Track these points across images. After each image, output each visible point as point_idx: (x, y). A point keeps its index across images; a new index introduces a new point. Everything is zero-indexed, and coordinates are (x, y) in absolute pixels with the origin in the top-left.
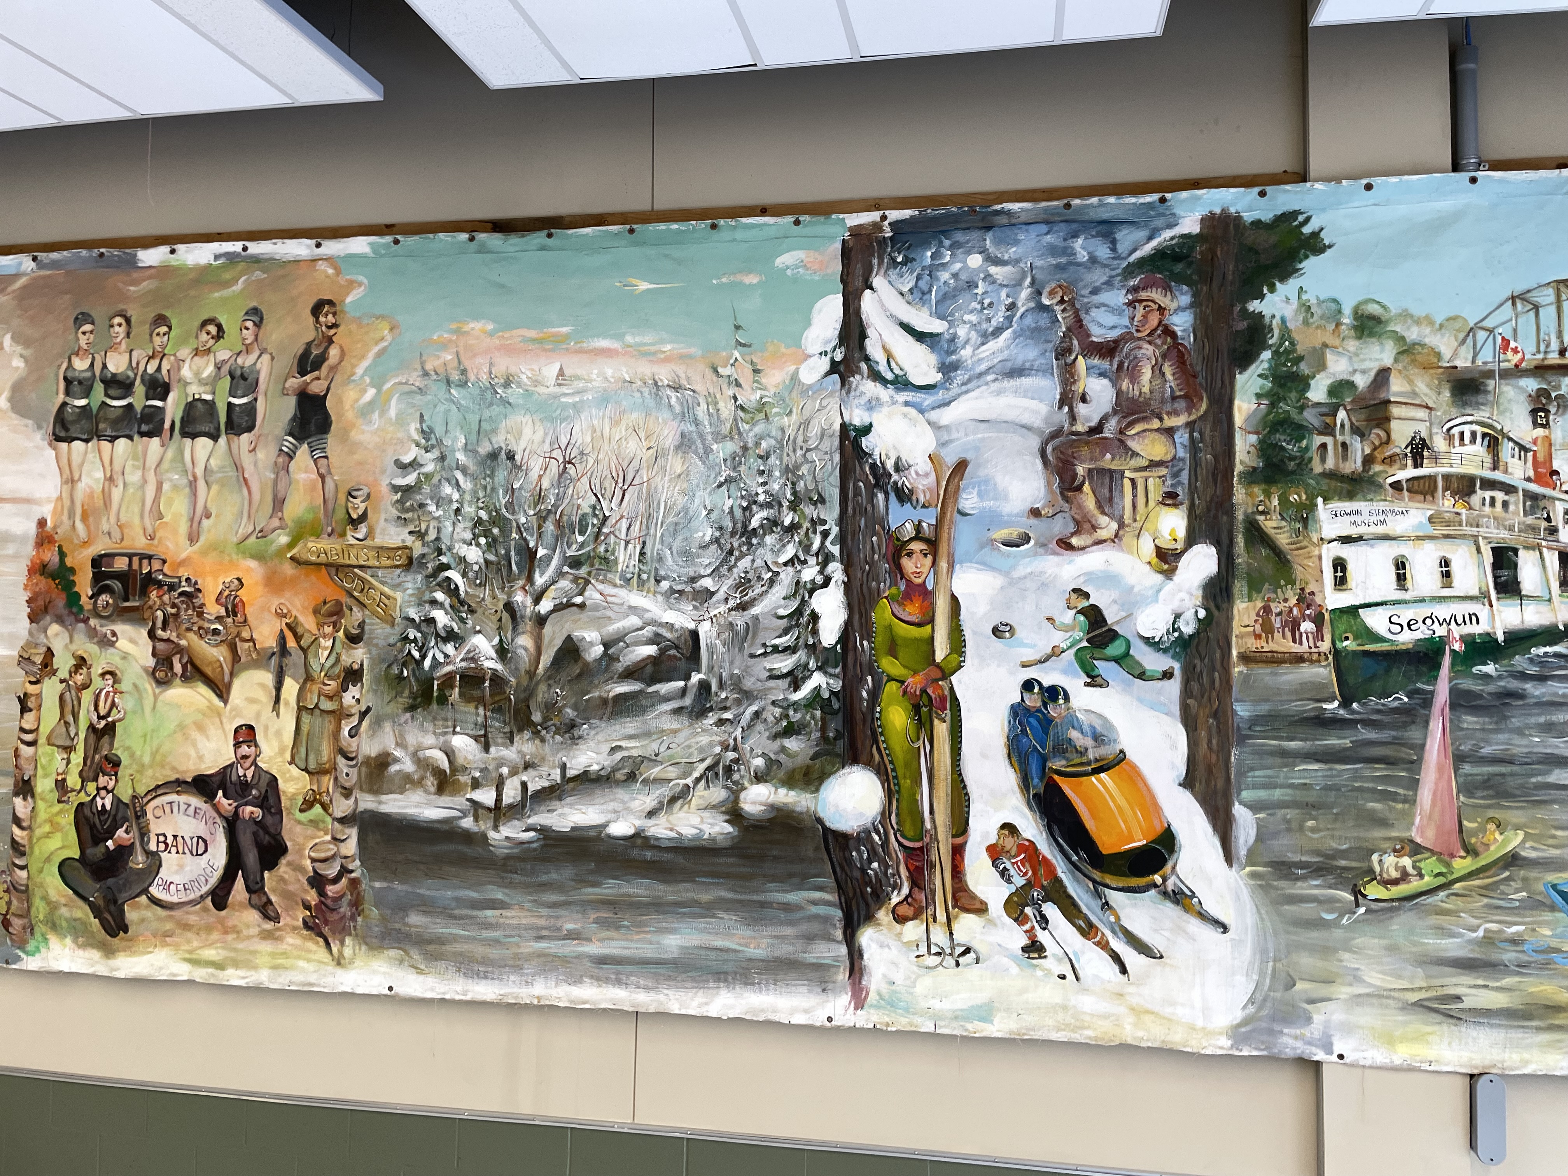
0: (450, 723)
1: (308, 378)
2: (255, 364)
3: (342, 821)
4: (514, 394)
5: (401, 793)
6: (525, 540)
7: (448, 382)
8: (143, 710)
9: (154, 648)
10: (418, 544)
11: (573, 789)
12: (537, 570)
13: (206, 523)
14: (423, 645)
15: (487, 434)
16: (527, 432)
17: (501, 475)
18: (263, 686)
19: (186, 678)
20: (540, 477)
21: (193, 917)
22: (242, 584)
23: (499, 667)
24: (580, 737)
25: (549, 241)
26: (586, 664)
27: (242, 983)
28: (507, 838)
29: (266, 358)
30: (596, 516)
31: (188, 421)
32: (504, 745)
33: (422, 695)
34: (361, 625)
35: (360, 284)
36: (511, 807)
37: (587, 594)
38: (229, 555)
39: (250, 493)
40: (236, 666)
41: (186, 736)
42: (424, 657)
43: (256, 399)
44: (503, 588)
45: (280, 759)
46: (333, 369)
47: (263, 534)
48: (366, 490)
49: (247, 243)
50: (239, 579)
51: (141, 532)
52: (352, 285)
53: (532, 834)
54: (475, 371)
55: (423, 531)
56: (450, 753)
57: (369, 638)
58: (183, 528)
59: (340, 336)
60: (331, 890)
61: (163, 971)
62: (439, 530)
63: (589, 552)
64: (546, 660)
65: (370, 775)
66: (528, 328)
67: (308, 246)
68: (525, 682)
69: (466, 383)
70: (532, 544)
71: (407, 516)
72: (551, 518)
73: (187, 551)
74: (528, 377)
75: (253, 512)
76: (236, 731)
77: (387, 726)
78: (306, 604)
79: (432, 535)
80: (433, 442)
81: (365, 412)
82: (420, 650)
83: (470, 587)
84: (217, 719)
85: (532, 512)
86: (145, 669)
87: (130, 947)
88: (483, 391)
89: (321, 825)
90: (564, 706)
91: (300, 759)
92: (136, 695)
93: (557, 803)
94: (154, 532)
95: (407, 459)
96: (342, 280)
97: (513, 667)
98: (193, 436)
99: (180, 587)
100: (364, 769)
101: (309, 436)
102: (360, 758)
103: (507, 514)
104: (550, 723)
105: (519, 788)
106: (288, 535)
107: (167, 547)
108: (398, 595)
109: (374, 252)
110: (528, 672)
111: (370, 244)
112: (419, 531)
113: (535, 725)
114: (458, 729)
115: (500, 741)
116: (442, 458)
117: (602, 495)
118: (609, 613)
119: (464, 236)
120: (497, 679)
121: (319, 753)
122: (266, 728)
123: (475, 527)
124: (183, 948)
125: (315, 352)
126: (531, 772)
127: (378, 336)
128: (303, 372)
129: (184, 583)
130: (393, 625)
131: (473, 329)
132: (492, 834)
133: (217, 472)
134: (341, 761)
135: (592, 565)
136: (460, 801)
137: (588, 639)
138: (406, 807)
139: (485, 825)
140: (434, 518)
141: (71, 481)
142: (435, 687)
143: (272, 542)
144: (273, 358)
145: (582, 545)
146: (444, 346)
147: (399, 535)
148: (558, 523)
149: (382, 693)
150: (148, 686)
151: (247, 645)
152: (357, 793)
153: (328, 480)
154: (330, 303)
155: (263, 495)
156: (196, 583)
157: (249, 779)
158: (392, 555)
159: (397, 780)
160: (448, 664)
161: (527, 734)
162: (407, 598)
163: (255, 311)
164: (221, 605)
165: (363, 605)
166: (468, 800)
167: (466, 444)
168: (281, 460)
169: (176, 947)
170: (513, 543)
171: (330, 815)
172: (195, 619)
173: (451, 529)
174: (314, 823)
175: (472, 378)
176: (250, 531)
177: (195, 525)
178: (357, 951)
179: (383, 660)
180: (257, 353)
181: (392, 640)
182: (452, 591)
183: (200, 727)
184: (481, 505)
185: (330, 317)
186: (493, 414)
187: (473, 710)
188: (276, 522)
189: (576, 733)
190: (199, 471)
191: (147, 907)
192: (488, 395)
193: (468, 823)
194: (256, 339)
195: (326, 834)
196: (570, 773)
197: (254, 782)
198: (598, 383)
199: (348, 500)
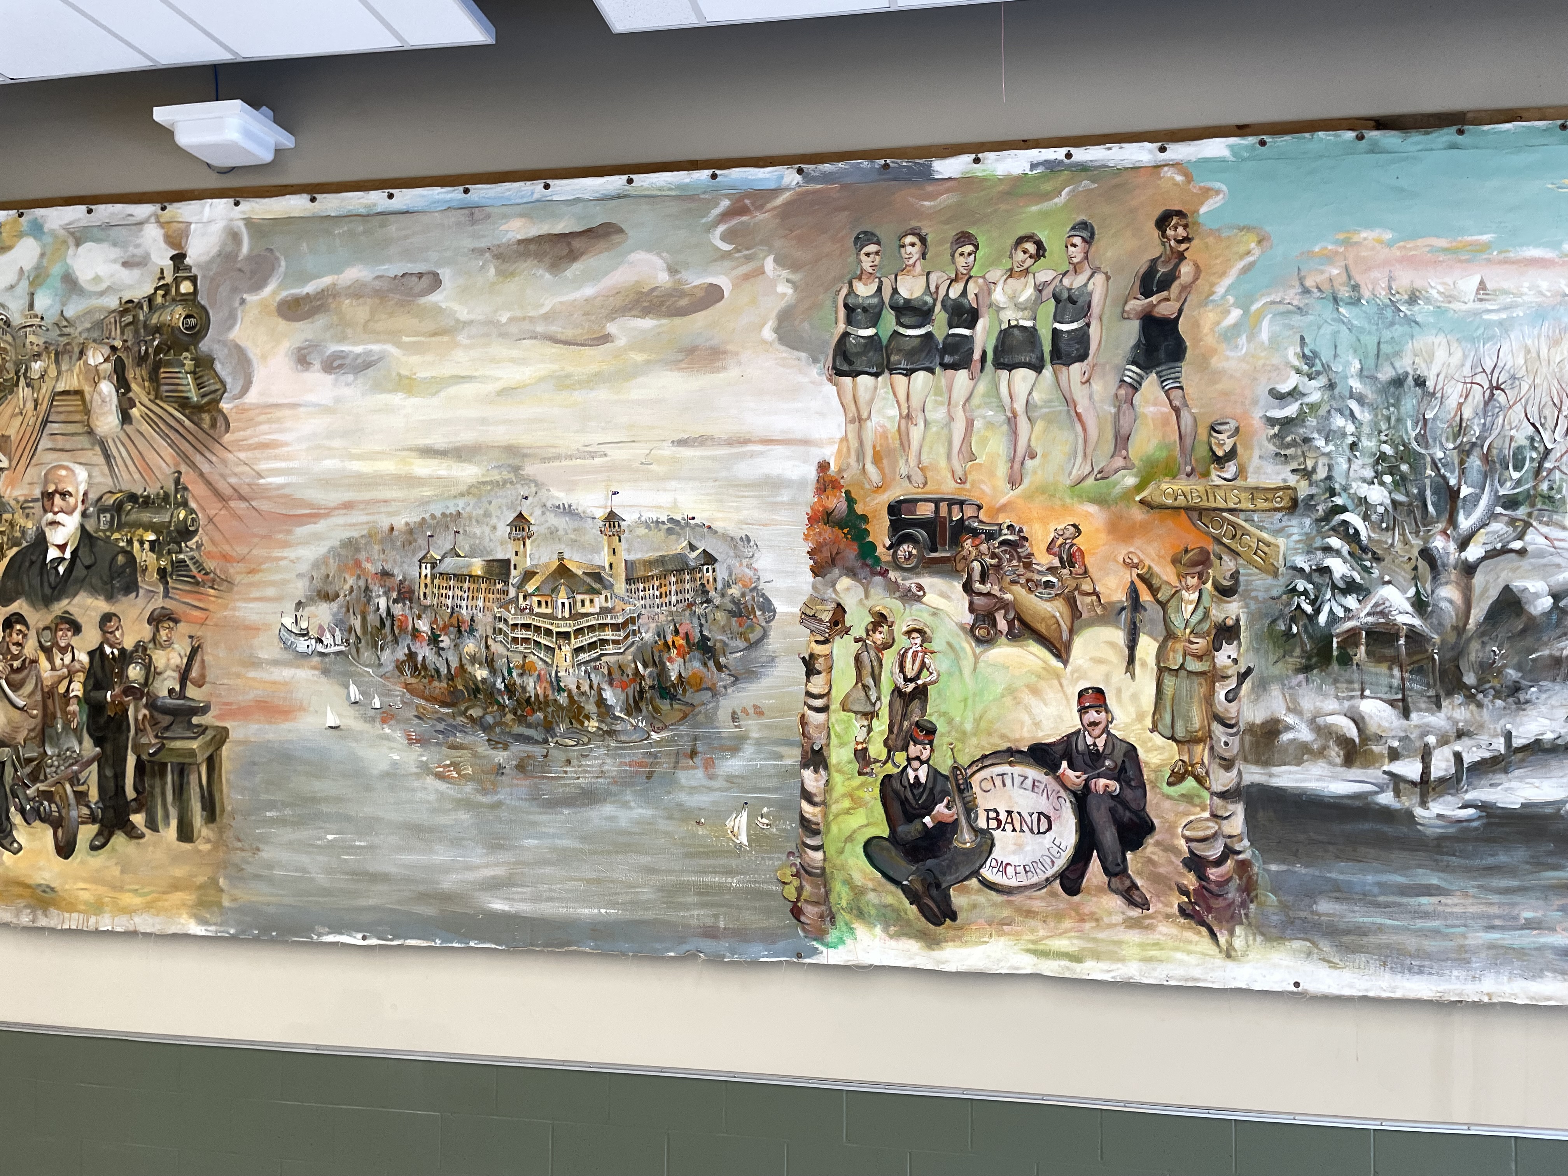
0: (1357, 686)
1: (1154, 299)
2: (1086, 285)
3: (1223, 795)
4: (1421, 311)
5: (1298, 765)
6: (1444, 477)
7: (1335, 300)
8: (961, 672)
9: (971, 603)
10: (1304, 484)
11: (1522, 761)
12: (1461, 512)
13: (1029, 463)
14: (1317, 598)
15: (1388, 357)
16: (1441, 355)
17: (1409, 402)
18: (1112, 645)
19: (1013, 636)
20: (1460, 405)
21: (1038, 902)
22: (1079, 532)
23: (1416, 622)
24: (1527, 702)
25: (1460, 139)
26: (1531, 618)
27: (1108, 977)
28: (1439, 816)
29: (1099, 278)
30: (1534, 448)
31: (1003, 351)
32: (1427, 710)
33: (1318, 655)
34: (1235, 576)
35: (1218, 192)
36: (1442, 780)
37: (1528, 538)
38: (1061, 499)
39: (1084, 429)
40: (1077, 623)
41: (1018, 702)
42: (1318, 611)
43: (1088, 325)
44: (1417, 533)
45: (1139, 726)
46: (1186, 288)
47: (1103, 475)
48: (1233, 424)
49: (1073, 150)
50: (1074, 526)
51: (949, 475)
52: (1207, 193)
53: (1471, 811)
54: (1370, 287)
55: (1310, 468)
56: (1358, 721)
57: (1246, 591)
58: (1002, 470)
59: (1194, 251)
60: (1213, 873)
61: (1002, 964)
62: (1330, 467)
63: (1528, 490)
64: (1477, 614)
65: (1256, 745)
66: (1438, 236)
67: (1150, 151)
68: (1452, 638)
69: (1359, 300)
70: (1453, 482)
71: (1290, 452)
72: (1476, 452)
73: (1007, 495)
74: (1439, 292)
75: (1089, 451)
76: (1081, 695)
77: (1275, 690)
78: (1163, 552)
79: (1322, 473)
80: (1318, 367)
81: (1230, 335)
82: (1312, 603)
83: (1374, 532)
84: (1055, 682)
85: (1451, 446)
86: (962, 627)
87: (960, 937)
88: (1381, 309)
89: (1197, 801)
90: (1505, 666)
91: (1164, 726)
92: (952, 656)
93: (1503, 776)
94: (965, 474)
95: (1284, 388)
96: (1194, 188)
97: (1435, 622)
98: (1011, 367)
99: (1000, 535)
100: (1247, 738)
101: (1158, 365)
102: (1242, 726)
103: (1418, 448)
104: (1488, 686)
105: (1452, 759)
106: (1136, 476)
107: (983, 492)
108: (1281, 542)
109: (1234, 154)
110: (1455, 628)
111: (1230, 146)
112: (1305, 469)
113: (1468, 688)
114: (1367, 693)
115: (1423, 706)
116: (1331, 386)
117: (1542, 425)
118: (1557, 560)
119: (1351, 135)
120: (1413, 635)
121: (1188, 719)
122: (1119, 691)
123: (1377, 463)
124: (1025, 937)
125: (1162, 270)
126: (1465, 740)
127: (1242, 249)
128: (1147, 294)
129: (1005, 531)
130: (1275, 574)
131: (1365, 239)
132: (1419, 811)
133: (1041, 407)
134: (1218, 729)
135: (1533, 505)
136: (1375, 774)
137: (1532, 590)
138: (1304, 781)
139: (1409, 802)
140: (1323, 454)
141: (858, 420)
142: (1335, 645)
143: (1115, 484)
144: (1108, 278)
145: (1519, 483)
146: (1329, 258)
147: (1278, 473)
148: (1486, 458)
149: (1267, 652)
150: (967, 645)
151: (1088, 599)
152: (1239, 765)
153: (1184, 413)
154: (1180, 214)
155: (1101, 432)
156: (1021, 530)
157: (1101, 749)
158: (1270, 496)
159: (1291, 750)
160: (1349, 619)
161: (1458, 699)
162: (1292, 545)
163: (1084, 226)
164: (1055, 554)
165: (1235, 553)
166: (1385, 772)
167: (1361, 370)
168: (1122, 392)
169: (1017, 935)
170: (1428, 482)
171: (1208, 789)
172: (1022, 570)
173: (1345, 466)
174: (1188, 798)
175: (1366, 293)
176: (1086, 472)
177: (1017, 466)
178: (1251, 942)
179: (1266, 615)
180: (1088, 272)
181: (1275, 593)
182: (1353, 537)
183: (1035, 691)
184: (1384, 438)
185: (1180, 230)
186: (1396, 335)
187: (1386, 671)
188: (1119, 462)
189: (1522, 697)
190: (1020, 406)
191: (979, 891)
192: (1389, 313)
193: (1386, 798)
194: (1086, 257)
195: (1203, 810)
196: (1517, 743)
197: (1107, 752)
198: (1530, 297)
199: (1210, 435)
